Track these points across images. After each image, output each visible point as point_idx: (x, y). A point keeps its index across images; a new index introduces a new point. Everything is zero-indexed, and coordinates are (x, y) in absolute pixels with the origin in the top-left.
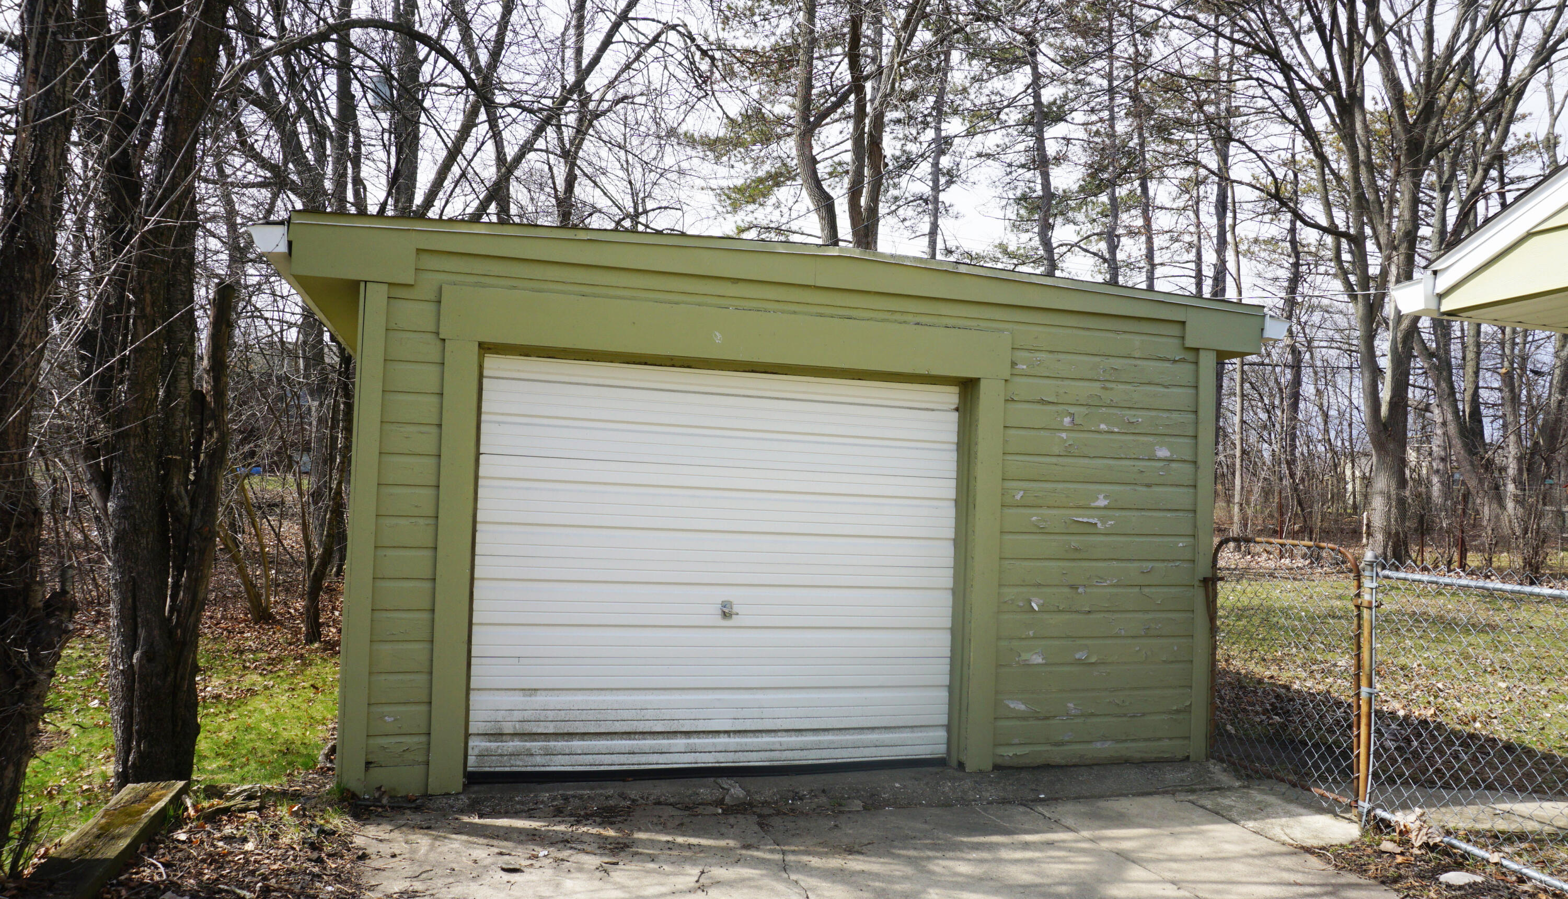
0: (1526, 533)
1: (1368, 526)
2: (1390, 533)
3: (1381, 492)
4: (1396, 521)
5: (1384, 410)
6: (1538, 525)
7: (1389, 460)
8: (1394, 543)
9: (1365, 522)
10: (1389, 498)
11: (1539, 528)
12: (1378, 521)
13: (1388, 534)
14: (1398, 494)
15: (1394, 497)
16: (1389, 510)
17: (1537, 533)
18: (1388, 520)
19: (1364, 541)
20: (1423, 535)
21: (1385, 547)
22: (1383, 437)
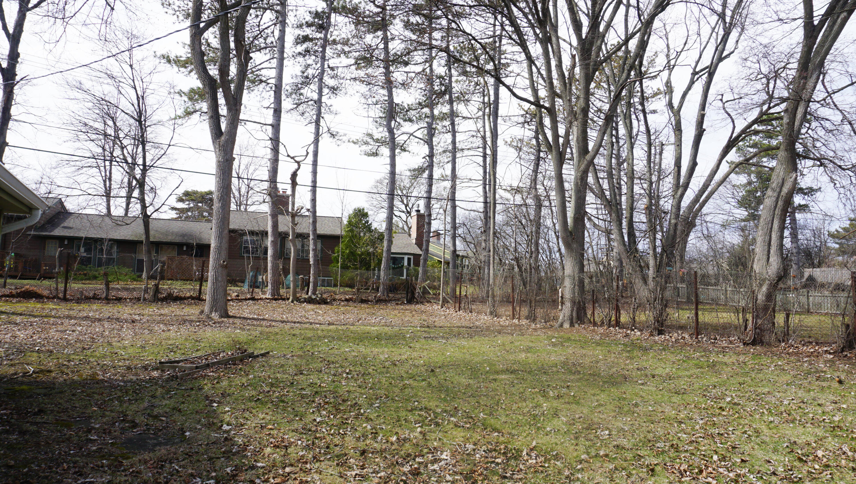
0: (655, 301)
1: (562, 297)
2: (575, 302)
3: (569, 276)
4: (578, 294)
5: (570, 221)
6: (662, 295)
7: (574, 254)
8: (577, 309)
9: (560, 295)
10: (574, 279)
11: (662, 297)
12: (568, 295)
13: (573, 302)
14: (579, 277)
15: (577, 278)
16: (574, 287)
17: (662, 300)
18: (574, 293)
19: (560, 307)
20: (594, 303)
21: (572, 311)
22: (570, 239)
